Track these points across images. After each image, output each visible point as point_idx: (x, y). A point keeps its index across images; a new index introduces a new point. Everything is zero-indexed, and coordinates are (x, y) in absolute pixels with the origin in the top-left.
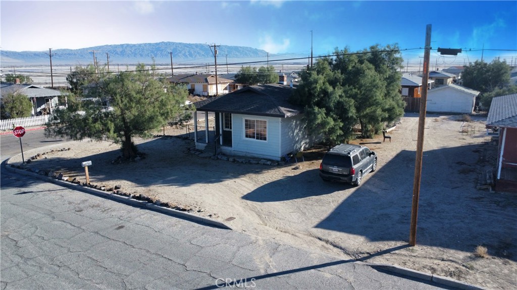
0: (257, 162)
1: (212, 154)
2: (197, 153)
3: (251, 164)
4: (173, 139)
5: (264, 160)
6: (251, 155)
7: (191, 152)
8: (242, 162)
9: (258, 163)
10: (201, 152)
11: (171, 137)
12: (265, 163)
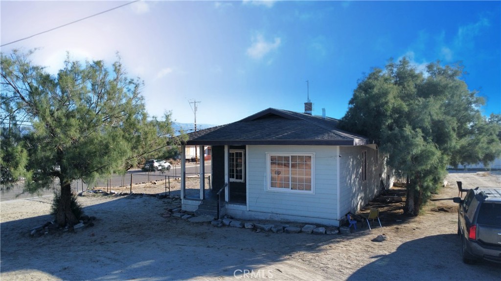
0: (299, 229)
1: (211, 218)
2: (186, 216)
3: (288, 232)
4: (144, 197)
5: (312, 226)
6: (282, 217)
7: (174, 215)
8: (270, 230)
9: (301, 232)
10: (193, 215)
11: (141, 195)
12: (315, 230)
